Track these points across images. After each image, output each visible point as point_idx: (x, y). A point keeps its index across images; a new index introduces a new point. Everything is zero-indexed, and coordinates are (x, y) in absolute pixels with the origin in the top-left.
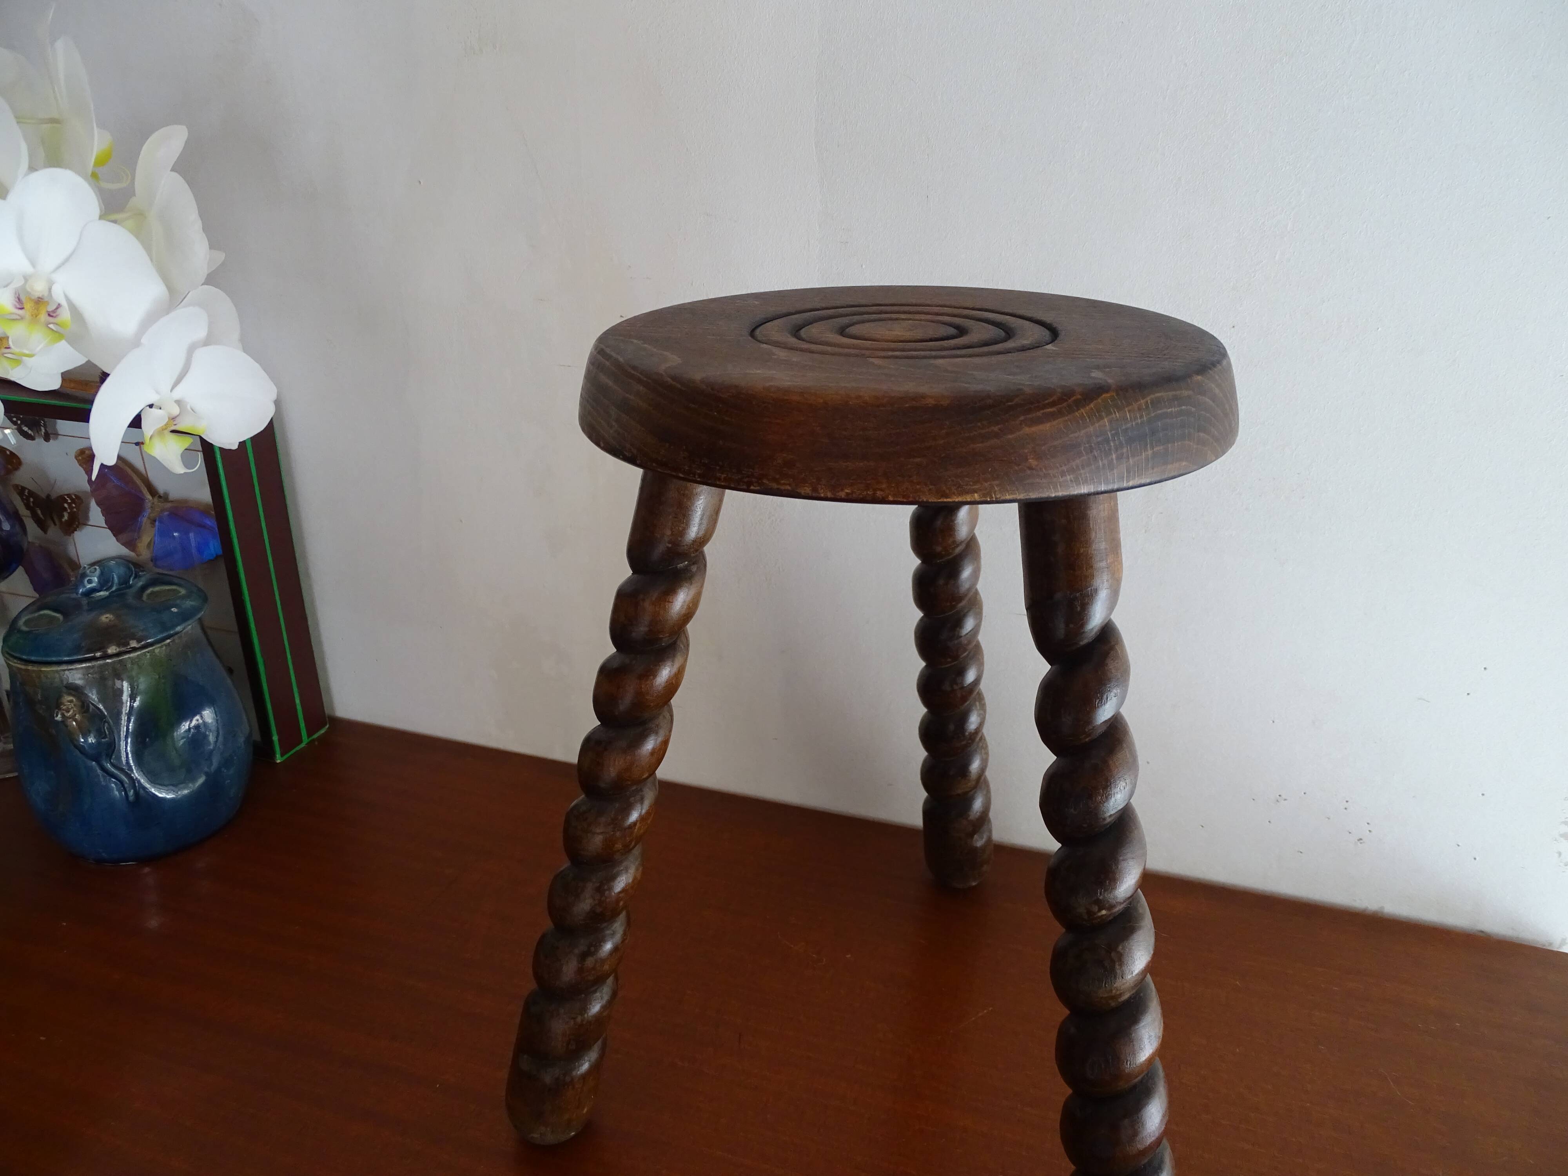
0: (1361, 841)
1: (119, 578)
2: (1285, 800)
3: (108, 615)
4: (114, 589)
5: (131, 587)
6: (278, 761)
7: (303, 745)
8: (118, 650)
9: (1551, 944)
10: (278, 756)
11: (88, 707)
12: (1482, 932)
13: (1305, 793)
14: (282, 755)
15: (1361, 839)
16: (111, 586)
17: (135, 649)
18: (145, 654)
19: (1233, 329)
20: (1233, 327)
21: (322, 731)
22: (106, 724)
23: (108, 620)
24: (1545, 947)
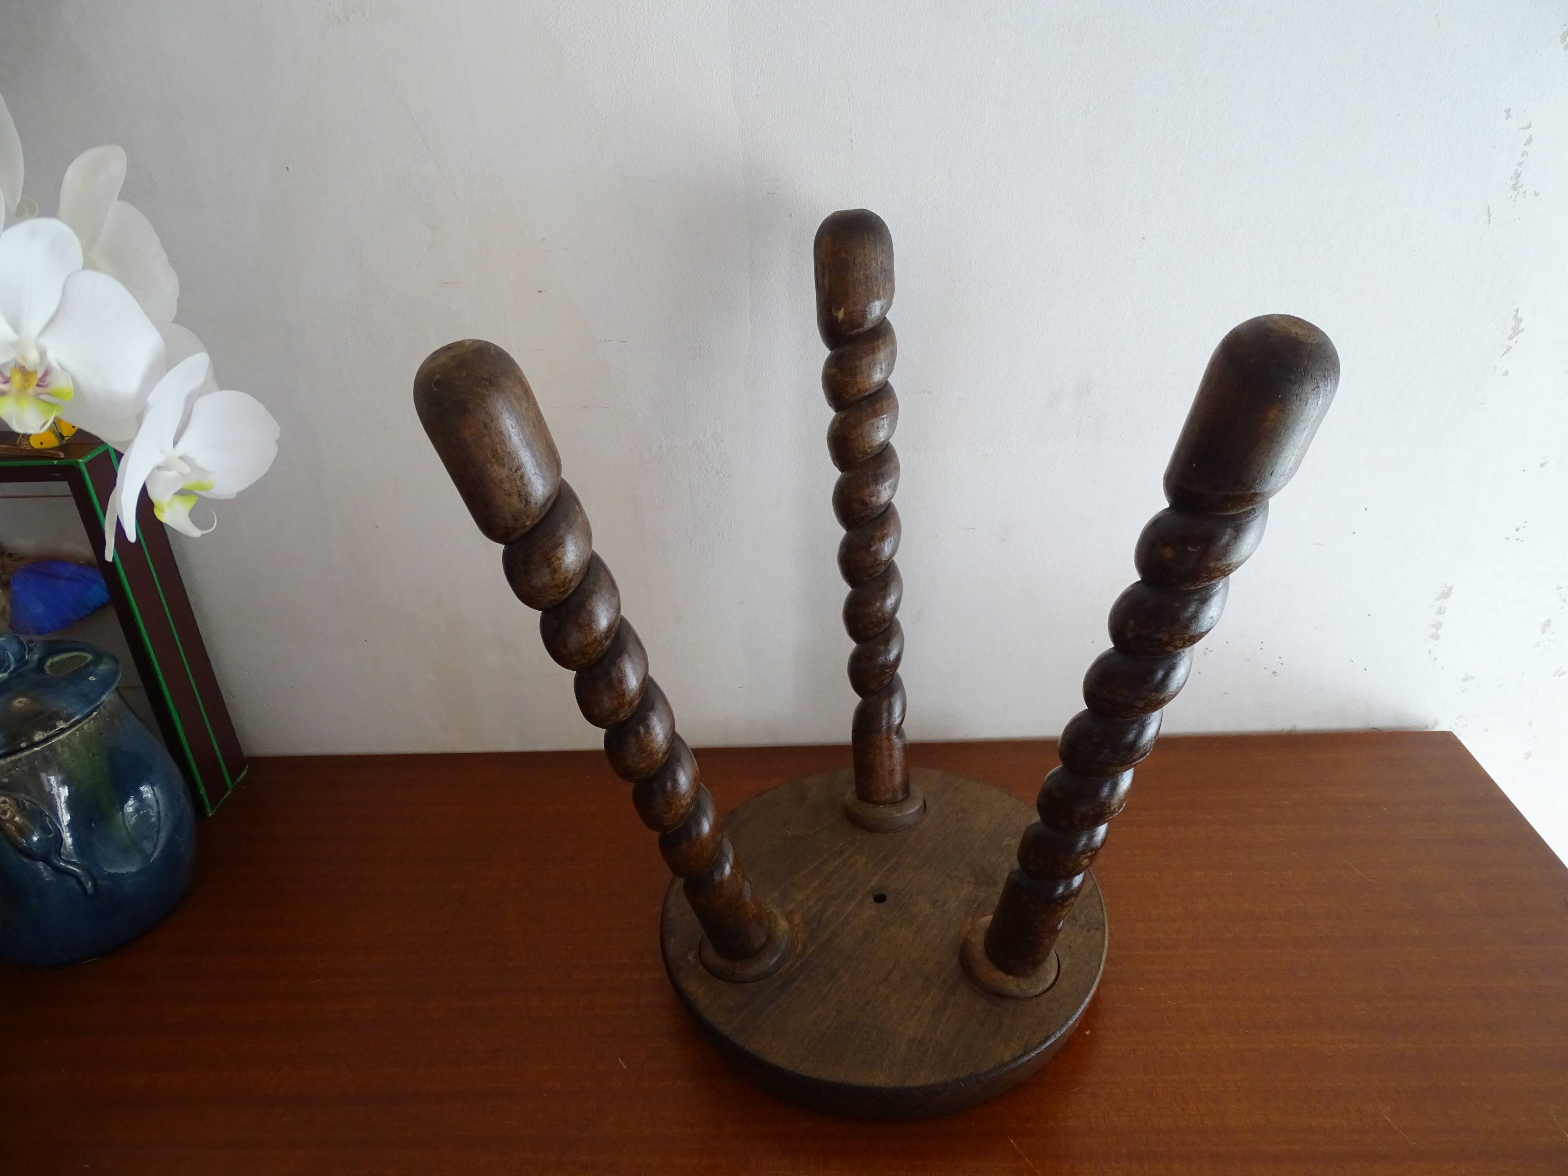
0: (1275, 674)
1: (14, 655)
2: (1211, 651)
3: (21, 699)
4: (12, 668)
5: (27, 663)
6: (210, 815)
7: (229, 792)
8: (45, 735)
9: (1426, 727)
10: (209, 809)
11: (23, 804)
12: (1374, 728)
13: (1227, 642)
14: (212, 808)
15: (1275, 672)
16: (9, 667)
17: (63, 731)
18: (74, 734)
19: (1143, 240)
20: (1144, 238)
21: (244, 773)
22: (47, 819)
23: (22, 705)
24: (1423, 731)
